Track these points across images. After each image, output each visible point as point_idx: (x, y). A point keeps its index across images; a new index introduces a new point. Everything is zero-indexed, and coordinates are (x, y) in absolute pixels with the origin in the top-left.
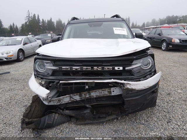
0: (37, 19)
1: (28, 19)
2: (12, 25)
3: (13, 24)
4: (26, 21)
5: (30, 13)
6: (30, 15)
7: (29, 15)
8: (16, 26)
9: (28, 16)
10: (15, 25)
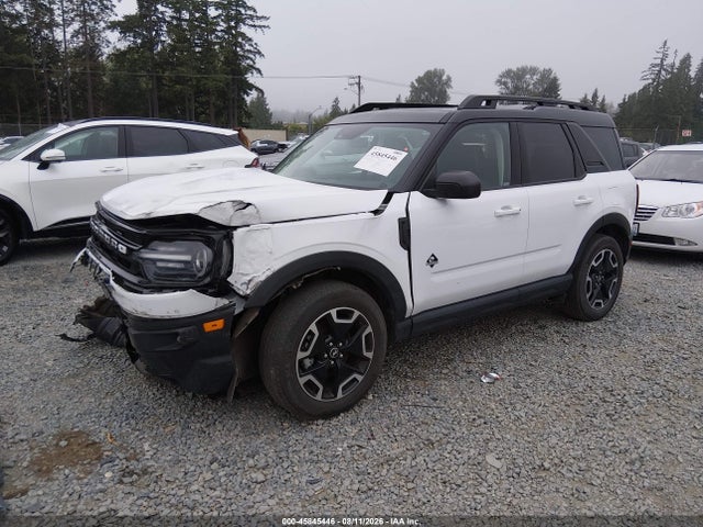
0: (692, 74)
1: (653, 76)
2: (590, 98)
3: (595, 96)
4: (647, 82)
5: (671, 53)
6: (668, 61)
7: (662, 60)
8: (603, 100)
9: (657, 65)
10: (600, 99)
